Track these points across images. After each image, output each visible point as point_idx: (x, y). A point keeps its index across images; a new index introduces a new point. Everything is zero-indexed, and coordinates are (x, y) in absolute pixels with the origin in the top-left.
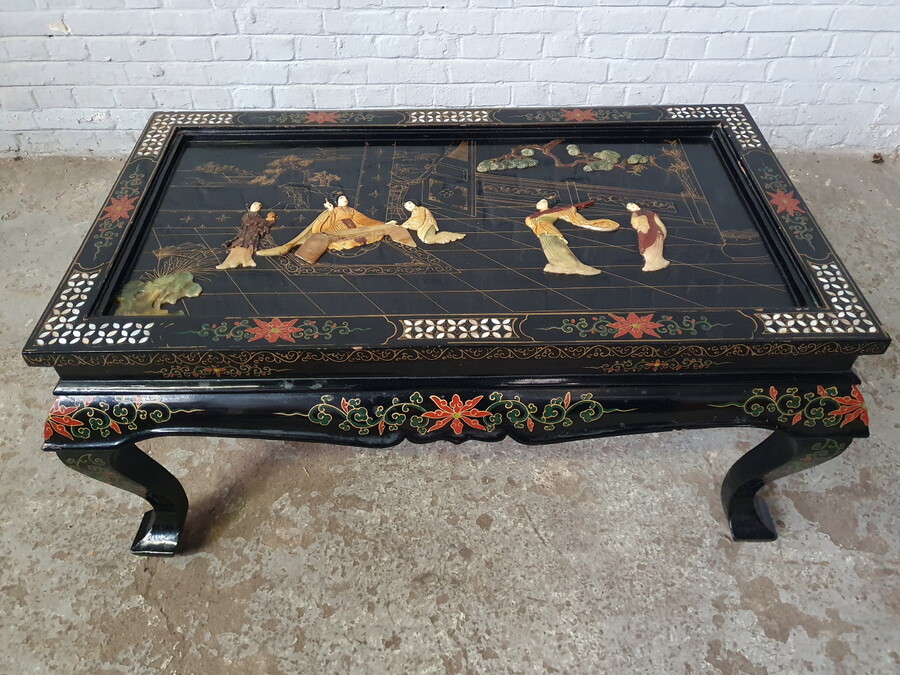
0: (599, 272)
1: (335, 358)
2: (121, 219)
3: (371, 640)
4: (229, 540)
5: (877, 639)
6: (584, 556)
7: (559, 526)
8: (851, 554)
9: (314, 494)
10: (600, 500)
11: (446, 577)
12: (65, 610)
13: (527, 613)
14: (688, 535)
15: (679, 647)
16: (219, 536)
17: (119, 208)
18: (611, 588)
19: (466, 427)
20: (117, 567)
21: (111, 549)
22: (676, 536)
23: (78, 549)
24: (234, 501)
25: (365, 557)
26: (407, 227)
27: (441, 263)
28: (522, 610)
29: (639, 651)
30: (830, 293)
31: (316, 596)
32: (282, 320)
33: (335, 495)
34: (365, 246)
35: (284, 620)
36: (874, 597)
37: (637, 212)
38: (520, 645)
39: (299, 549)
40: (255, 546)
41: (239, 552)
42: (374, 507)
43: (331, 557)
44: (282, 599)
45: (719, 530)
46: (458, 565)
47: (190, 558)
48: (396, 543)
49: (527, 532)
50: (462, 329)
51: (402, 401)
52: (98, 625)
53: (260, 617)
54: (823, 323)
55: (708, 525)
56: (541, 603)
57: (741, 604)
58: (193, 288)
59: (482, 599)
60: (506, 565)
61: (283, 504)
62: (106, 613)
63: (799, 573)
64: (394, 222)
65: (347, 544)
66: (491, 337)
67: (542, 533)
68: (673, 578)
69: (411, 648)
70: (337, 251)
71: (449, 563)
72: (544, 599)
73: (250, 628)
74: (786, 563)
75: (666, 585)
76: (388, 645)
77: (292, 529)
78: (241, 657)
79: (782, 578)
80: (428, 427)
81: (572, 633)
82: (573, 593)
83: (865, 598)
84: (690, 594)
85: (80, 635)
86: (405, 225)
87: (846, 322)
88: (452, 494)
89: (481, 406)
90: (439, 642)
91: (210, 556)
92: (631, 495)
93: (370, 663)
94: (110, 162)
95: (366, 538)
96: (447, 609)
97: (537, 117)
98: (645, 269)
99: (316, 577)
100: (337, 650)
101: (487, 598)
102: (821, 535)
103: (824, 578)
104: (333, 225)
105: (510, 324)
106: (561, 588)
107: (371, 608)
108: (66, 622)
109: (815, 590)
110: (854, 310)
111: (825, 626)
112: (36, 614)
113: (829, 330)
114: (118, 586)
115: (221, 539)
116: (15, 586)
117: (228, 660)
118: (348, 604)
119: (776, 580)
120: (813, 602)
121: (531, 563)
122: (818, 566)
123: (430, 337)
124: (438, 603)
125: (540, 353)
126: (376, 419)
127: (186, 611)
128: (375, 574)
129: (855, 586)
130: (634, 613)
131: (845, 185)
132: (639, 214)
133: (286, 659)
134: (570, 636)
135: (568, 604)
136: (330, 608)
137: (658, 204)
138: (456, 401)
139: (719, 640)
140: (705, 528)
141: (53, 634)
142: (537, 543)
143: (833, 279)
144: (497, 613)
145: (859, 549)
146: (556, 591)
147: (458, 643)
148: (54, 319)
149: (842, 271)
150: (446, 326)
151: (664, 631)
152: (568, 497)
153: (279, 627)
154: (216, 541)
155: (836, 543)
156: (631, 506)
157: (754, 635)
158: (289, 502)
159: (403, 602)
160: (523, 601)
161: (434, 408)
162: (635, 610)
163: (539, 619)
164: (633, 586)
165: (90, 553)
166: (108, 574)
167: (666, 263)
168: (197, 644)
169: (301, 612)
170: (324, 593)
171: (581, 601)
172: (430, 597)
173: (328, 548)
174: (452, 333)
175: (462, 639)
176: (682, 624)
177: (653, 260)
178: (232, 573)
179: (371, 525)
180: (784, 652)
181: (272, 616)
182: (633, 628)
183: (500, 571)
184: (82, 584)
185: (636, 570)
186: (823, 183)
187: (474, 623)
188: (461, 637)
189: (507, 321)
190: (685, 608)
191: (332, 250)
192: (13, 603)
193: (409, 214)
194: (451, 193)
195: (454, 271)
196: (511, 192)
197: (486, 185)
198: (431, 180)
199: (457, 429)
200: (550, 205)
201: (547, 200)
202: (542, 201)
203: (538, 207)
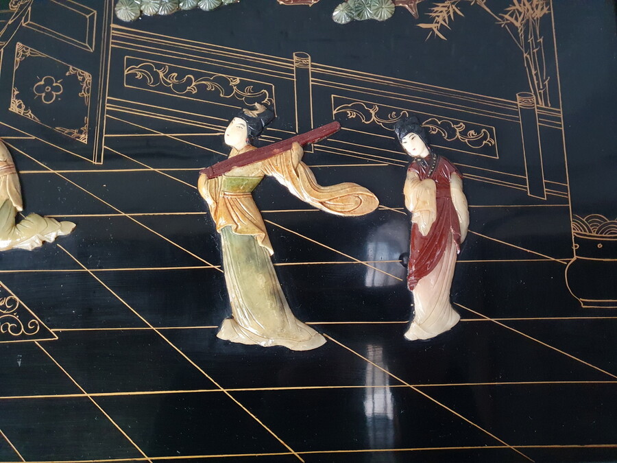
27: (21, 311)
37: (419, 162)
98: (411, 335)
132: (428, 169)
137: (464, 133)
167: (452, 319)
177: (430, 312)
194: (57, 89)
195: (44, 333)
196: (180, 87)
197: (130, 62)
198: (19, 45)
200: (252, 139)
201: (247, 118)
202: (238, 121)
203: (228, 141)
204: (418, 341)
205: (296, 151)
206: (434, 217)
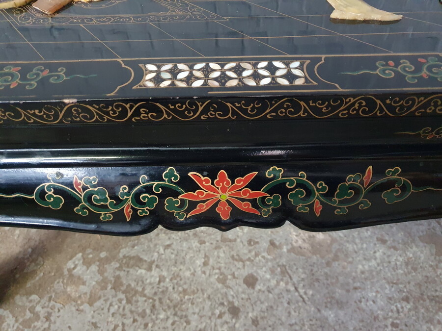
1: (41, 117)
4: (24, 298)
6: (341, 313)
7: (316, 284)
9: (103, 255)
10: (350, 259)
14: (434, 294)
16: (17, 294)
19: (235, 211)
22: (422, 294)
24: (34, 261)
25: (143, 315)
33: (121, 255)
39: (85, 307)
40: (47, 303)
41: (32, 310)
42: (154, 266)
43: (113, 314)
46: (227, 323)
48: (171, 301)
49: (288, 291)
50: (231, 74)
51: (152, 178)
60: (270, 323)
61: (75, 264)
65: (129, 301)
66: (274, 85)
67: (302, 291)
71: (219, 321)
77: (82, 287)
80: (187, 211)
88: (222, 255)
89: (255, 185)
92: (378, 254)
95: (145, 296)
105: (300, 68)
121: (293, 321)
123: (183, 85)
125: (348, 109)
126: (119, 201)
138: (222, 180)
142: (297, 302)
150: (207, 71)
152: (323, 257)
154: (13, 299)
156: (378, 265)
158: (81, 261)
161: (194, 187)
173: (111, 305)
174: (216, 79)
179: (150, 284)
189: (296, 64)
191: (76, 2)
195: (219, 18)
199: (224, 213)
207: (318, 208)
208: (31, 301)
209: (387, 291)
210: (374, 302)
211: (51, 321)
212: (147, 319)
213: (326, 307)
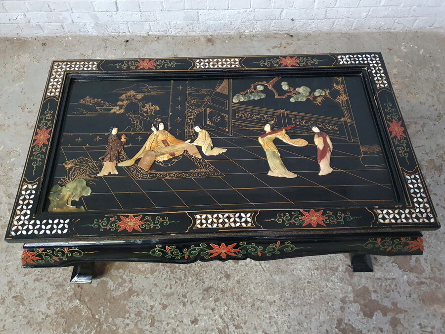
0: (296, 176)
2: (44, 145)
3: (185, 320)
4: (116, 271)
5: (413, 317)
6: (283, 277)
8: (407, 275)
11: (219, 289)
12: (43, 307)
13: (256, 306)
14: (332, 266)
15: (324, 322)
17: (42, 137)
18: (295, 293)
19: (228, 255)
20: (65, 286)
21: (61, 276)
22: (326, 266)
23: (45, 276)
25: (180, 279)
26: (196, 144)
27: (215, 170)
28: (253, 305)
29: (306, 324)
30: (414, 195)
31: (158, 299)
32: (134, 216)
34: (175, 158)
35: (145, 311)
36: (414, 296)
37: (318, 133)
38: (252, 322)
39: (149, 275)
40: (129, 274)
41: (121, 277)
43: (164, 279)
44: (143, 301)
45: (346, 263)
46: (224, 282)
47: (98, 280)
49: (256, 265)
50: (226, 220)
51: (196, 246)
52: (60, 315)
53: (134, 310)
54: (408, 216)
55: (341, 260)
56: (262, 301)
57: (354, 300)
58: (87, 190)
59: (235, 300)
60: (246, 282)
62: (63, 309)
63: (381, 284)
64: (189, 141)
65: (172, 272)
66: (241, 226)
67: (263, 265)
68: (323, 288)
69: (203, 324)
70: (160, 162)
71: (220, 282)
72: (264, 299)
73: (130, 316)
74: (377, 279)
75: (320, 291)
76: (193, 322)
78: (126, 330)
79: (373, 287)
80: (209, 256)
81: (276, 316)
82: (277, 296)
83: (410, 296)
84: (331, 295)
85: (52, 320)
86: (195, 143)
87: (419, 215)
89: (235, 248)
90: (216, 321)
91: (108, 279)
93: (185, 331)
94: (29, 41)
95: (180, 269)
96: (219, 305)
97: (266, 64)
98: (320, 174)
99: (158, 289)
100: (170, 326)
101: (238, 299)
102: (394, 264)
103: (393, 286)
104: (157, 144)
105: (250, 217)
106: (271, 293)
107: (184, 305)
108: (45, 314)
109: (388, 292)
110: (424, 207)
111: (390, 310)
112: (30, 309)
113: (410, 221)
114: (67, 295)
115: (112, 270)
116: (18, 296)
117: (120, 331)
118: (174, 303)
119: (371, 288)
120: (386, 299)
121: (258, 281)
122: (390, 280)
123: (210, 226)
124: (215, 302)
126: (183, 253)
127: (99, 307)
128: (186, 288)
129: (406, 290)
130: (304, 306)
131: (431, 53)
132: (319, 135)
133: (147, 330)
134: (275, 317)
135: (275, 301)
136: (165, 305)
137: (329, 127)
138: (223, 246)
139: (342, 318)
140: (340, 262)
141: (39, 320)
143: (416, 186)
144: (242, 307)
145: (410, 272)
146: (269, 295)
147: (224, 321)
148: (17, 217)
149: (421, 180)
150: (218, 218)
151: (318, 314)
153: (142, 315)
154: (110, 272)
155: (400, 269)
157: (358, 315)
159: (199, 302)
160: (254, 301)
161: (212, 249)
162: (305, 304)
163: (261, 309)
164: (304, 292)
165: (51, 278)
166: (61, 289)
167: (331, 170)
168: (106, 323)
169: (152, 307)
170: (162, 297)
171: (281, 300)
172: (211, 299)
173: (163, 274)
174: (221, 223)
175: (226, 320)
176: (326, 311)
177: (325, 168)
178: (119, 288)
180: (371, 323)
181: (139, 309)
182: (304, 313)
183: (243, 285)
184: (49, 295)
185: (306, 284)
186: (419, 52)
187: (231, 312)
188: (225, 318)
189: (249, 215)
190: (328, 303)
191: (157, 161)
192: (19, 304)
193: (197, 134)
194: (219, 118)
195: (221, 175)
196: (251, 118)
197: (237, 112)
198: (208, 109)
199: (224, 256)
200: (272, 129)
201: (270, 124)
202: (268, 125)
203: (265, 129)
204: (322, 176)
205: (284, 131)
206: (323, 145)
207: (260, 254)
208: (120, 273)
209: (308, 265)
210: (300, 271)
211: (132, 283)
212: (183, 281)
213: (275, 274)
